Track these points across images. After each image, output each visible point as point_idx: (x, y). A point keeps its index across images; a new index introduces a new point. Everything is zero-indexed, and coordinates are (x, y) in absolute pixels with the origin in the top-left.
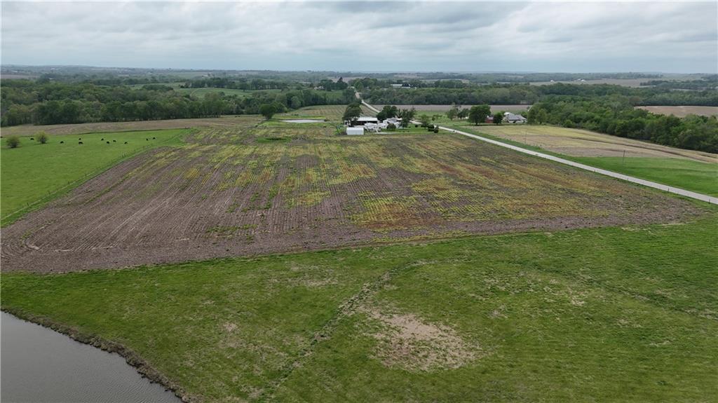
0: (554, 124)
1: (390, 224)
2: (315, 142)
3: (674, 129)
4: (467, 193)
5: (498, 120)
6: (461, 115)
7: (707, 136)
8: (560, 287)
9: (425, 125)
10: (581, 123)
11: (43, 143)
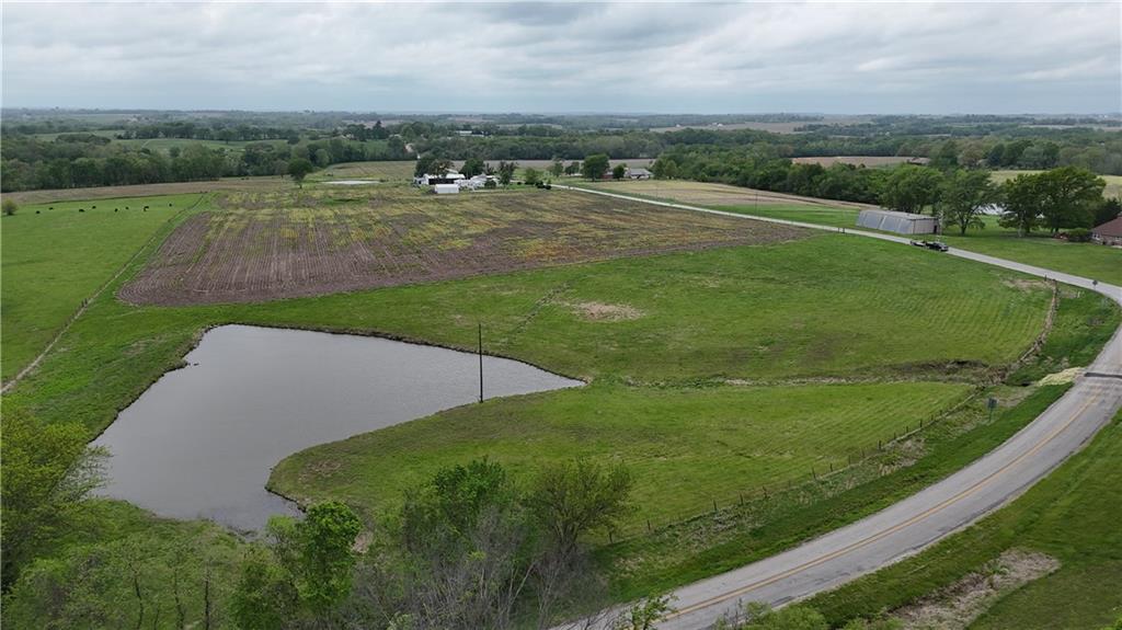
0: (685, 179)
1: (551, 255)
2: (402, 202)
3: (816, 178)
4: (612, 233)
5: (619, 174)
6: (570, 171)
7: (849, 185)
8: (700, 280)
9: (530, 182)
10: (718, 177)
11: (10, 214)
